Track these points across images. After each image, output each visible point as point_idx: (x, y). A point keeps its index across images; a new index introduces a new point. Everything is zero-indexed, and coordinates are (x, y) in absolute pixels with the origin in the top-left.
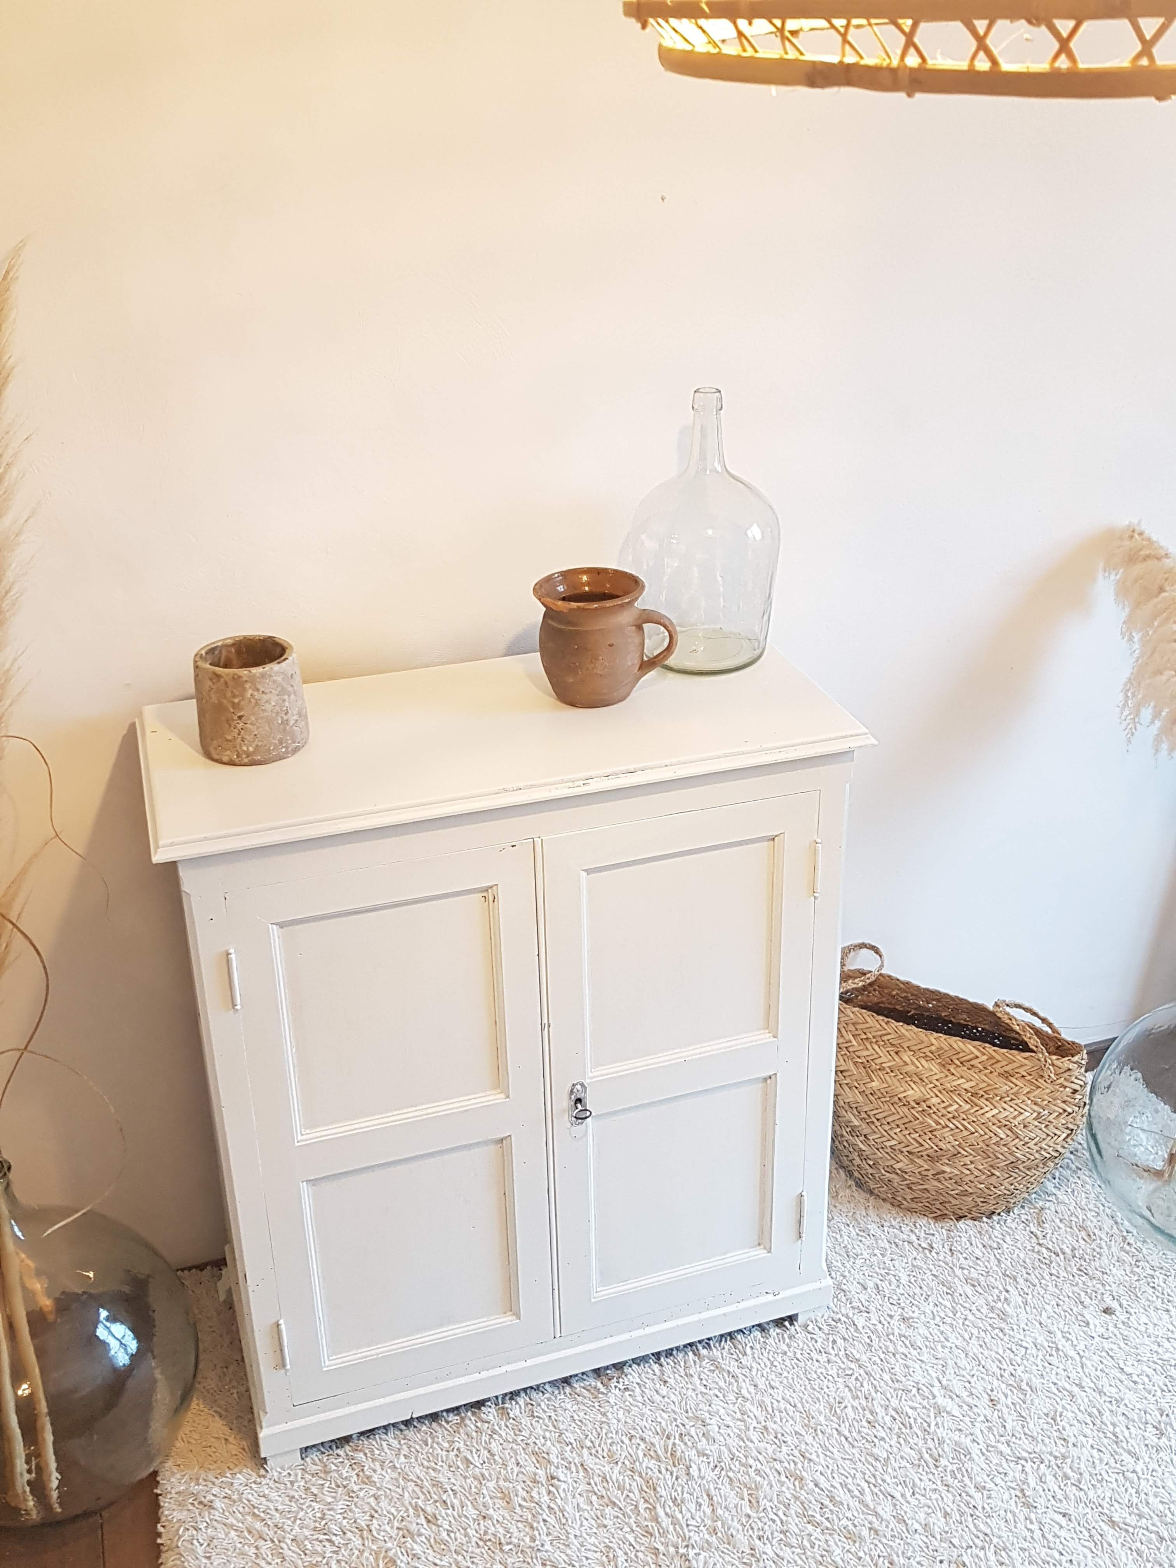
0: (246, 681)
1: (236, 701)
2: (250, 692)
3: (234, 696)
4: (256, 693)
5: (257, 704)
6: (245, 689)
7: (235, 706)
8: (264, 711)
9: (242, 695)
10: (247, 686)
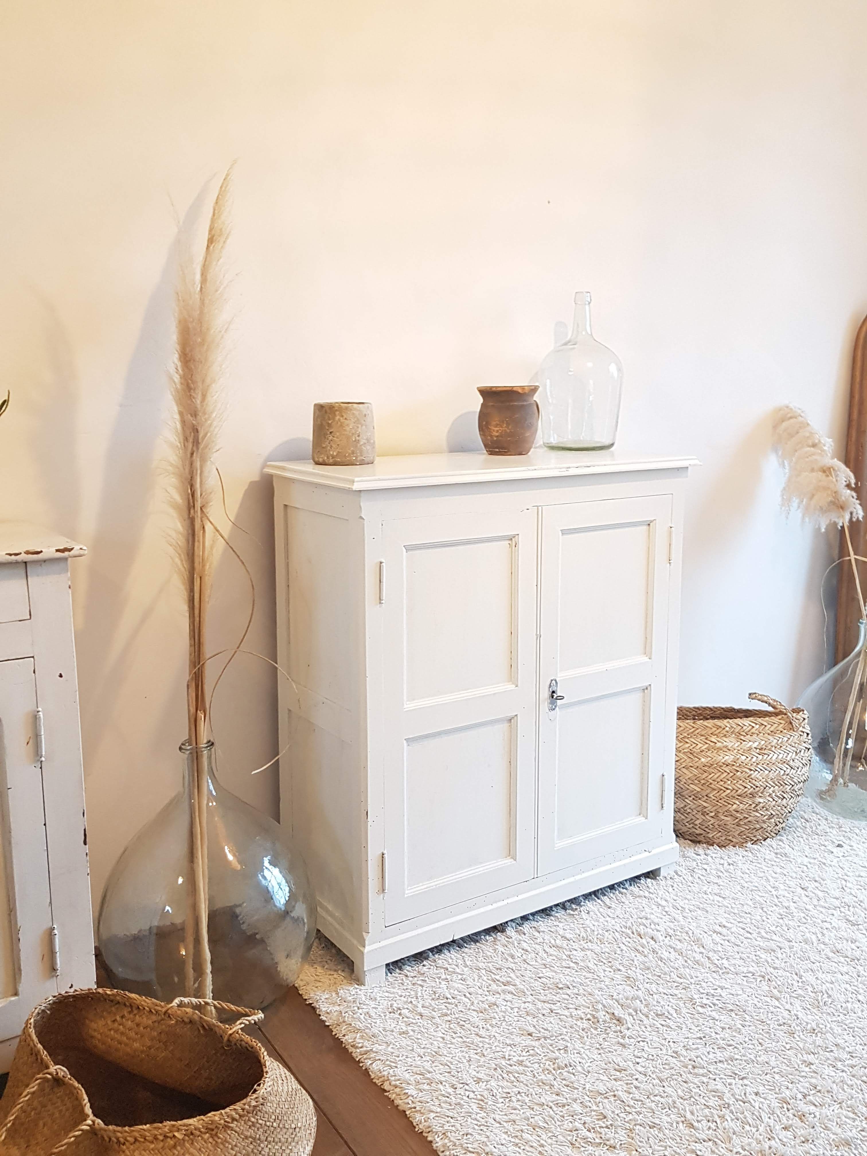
0: (336, 410)
1: (330, 422)
2: (337, 418)
3: (329, 420)
4: (341, 418)
5: (341, 425)
6: (335, 415)
7: (329, 425)
8: (345, 430)
9: (334, 419)
10: (337, 413)
